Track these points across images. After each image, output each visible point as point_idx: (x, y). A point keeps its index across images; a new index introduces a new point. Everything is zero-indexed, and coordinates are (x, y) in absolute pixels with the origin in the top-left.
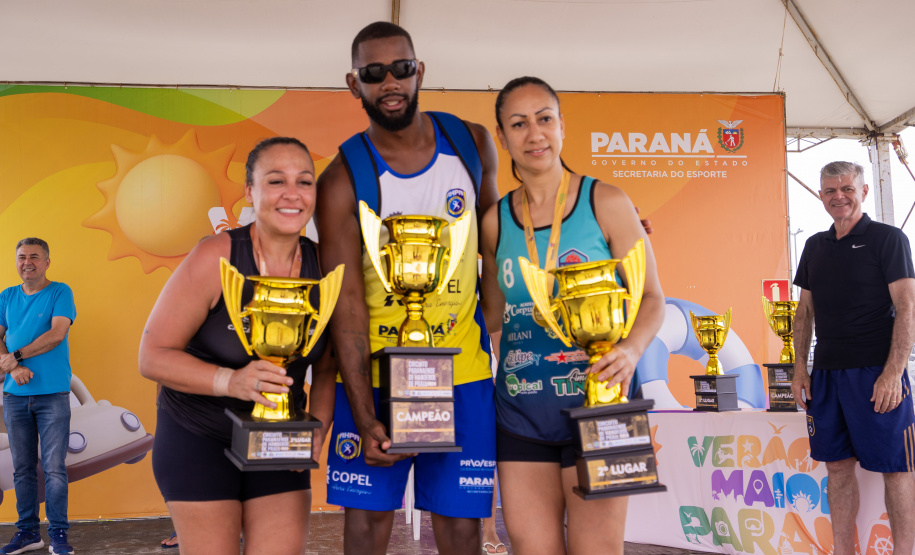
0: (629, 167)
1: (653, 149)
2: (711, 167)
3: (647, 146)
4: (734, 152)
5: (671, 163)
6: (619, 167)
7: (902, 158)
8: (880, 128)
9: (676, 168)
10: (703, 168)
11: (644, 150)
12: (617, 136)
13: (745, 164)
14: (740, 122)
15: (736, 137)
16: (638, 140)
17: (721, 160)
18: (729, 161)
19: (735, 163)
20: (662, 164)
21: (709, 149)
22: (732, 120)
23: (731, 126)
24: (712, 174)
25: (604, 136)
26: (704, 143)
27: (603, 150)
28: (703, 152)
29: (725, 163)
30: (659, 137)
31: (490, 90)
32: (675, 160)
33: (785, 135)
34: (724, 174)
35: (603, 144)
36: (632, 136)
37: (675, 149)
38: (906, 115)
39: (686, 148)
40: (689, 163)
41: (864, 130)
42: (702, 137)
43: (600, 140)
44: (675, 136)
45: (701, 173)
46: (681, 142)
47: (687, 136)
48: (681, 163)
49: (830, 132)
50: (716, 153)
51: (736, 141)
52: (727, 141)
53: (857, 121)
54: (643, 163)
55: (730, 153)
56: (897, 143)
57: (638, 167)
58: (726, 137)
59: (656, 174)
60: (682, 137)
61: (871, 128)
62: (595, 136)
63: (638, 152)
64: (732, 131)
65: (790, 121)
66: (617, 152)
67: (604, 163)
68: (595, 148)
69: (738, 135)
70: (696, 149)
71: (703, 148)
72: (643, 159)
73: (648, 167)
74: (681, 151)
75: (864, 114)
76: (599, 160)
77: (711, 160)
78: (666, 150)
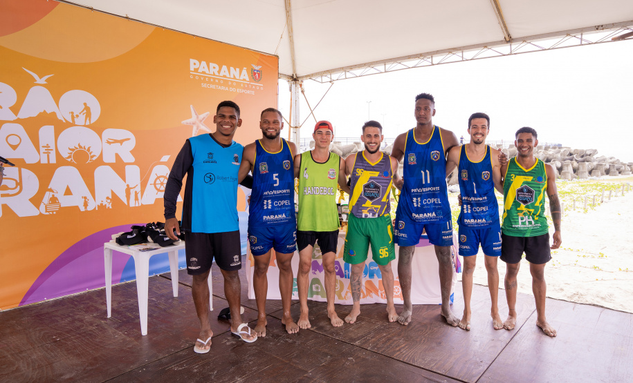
0: (209, 82)
1: (222, 74)
2: (248, 89)
3: (219, 72)
4: (258, 82)
5: (230, 83)
6: (204, 81)
7: (303, 92)
8: (298, 77)
9: (232, 86)
10: (244, 88)
11: (217, 74)
12: (204, 63)
13: (262, 89)
14: (260, 67)
15: (259, 74)
16: (214, 68)
17: (252, 85)
18: (256, 86)
19: (258, 88)
20: (226, 83)
21: (248, 79)
22: (258, 65)
23: (257, 68)
24: (248, 92)
25: (197, 62)
26: (245, 75)
27: (196, 70)
28: (244, 80)
29: (254, 87)
30: (224, 68)
31: (127, 18)
32: (232, 82)
33: (278, 77)
34: (253, 93)
35: (197, 67)
36: (212, 65)
37: (232, 76)
38: (312, 75)
39: (237, 77)
40: (238, 85)
41: (292, 77)
42: (244, 71)
43: (195, 64)
44: (232, 68)
45: (244, 91)
46: (234, 72)
47: (238, 70)
48: (235, 84)
50: (250, 81)
51: (259, 76)
52: (256, 75)
53: (290, 73)
54: (217, 81)
55: (256, 82)
56: (301, 85)
57: (214, 83)
58: (255, 74)
59: (223, 88)
60: (235, 70)
61: (295, 77)
62: (192, 61)
63: (214, 74)
64: (257, 71)
66: (204, 72)
67: (197, 78)
68: (192, 69)
70: (241, 78)
71: (244, 77)
72: (217, 79)
73: (219, 84)
74: (235, 78)
75: (294, 71)
76: (194, 76)
77: (247, 84)
78: (228, 76)
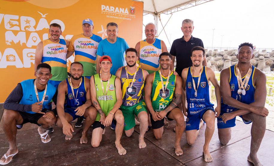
0: (110, 15)
1: (116, 11)
2: (128, 18)
3: (114, 10)
4: (133, 15)
6: (108, 15)
7: (160, 20)
8: (157, 13)
9: (120, 16)
10: (126, 17)
11: (113, 11)
12: (108, 7)
13: (135, 17)
14: (134, 7)
15: (133, 11)
16: (112, 8)
17: (130, 16)
18: (132, 16)
19: (133, 17)
20: (117, 15)
21: (128, 13)
22: (133, 7)
23: (132, 8)
24: (128, 19)
25: (104, 6)
26: (127, 11)
27: (104, 10)
28: (126, 14)
29: (131, 17)
30: (117, 8)
33: (143, 13)
34: (130, 19)
35: (104, 8)
36: (111, 7)
37: (120, 12)
39: (123, 12)
40: (123, 16)
41: (155, 13)
42: (126, 10)
43: (104, 7)
44: (121, 9)
45: (126, 19)
46: (122, 10)
47: (123, 9)
48: (122, 16)
49: (148, 13)
50: (129, 14)
51: (133, 12)
52: (132, 11)
53: (153, 11)
54: (113, 14)
56: (159, 17)
57: (112, 15)
58: (131, 11)
59: (116, 17)
60: (122, 9)
61: (156, 13)
62: (102, 6)
63: (112, 11)
64: (133, 9)
65: (144, 9)
66: (108, 11)
67: (104, 13)
68: (102, 9)
69: (134, 10)
70: (125, 13)
71: (126, 13)
72: (113, 13)
73: (114, 16)
74: (122, 13)
75: (155, 10)
76: (103, 12)
77: (128, 16)
78: (119, 12)
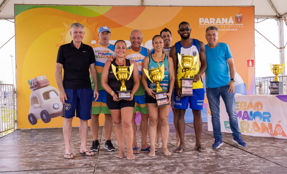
1: (217, 23)
2: (233, 28)
3: (215, 22)
4: (240, 23)
5: (222, 27)
8: (281, 16)
9: (223, 28)
10: (231, 28)
11: (214, 23)
12: (207, 19)
13: (243, 27)
14: (241, 14)
15: (240, 19)
16: (212, 20)
17: (236, 26)
18: (238, 26)
19: (240, 27)
21: (233, 23)
22: (239, 14)
23: (239, 16)
24: (233, 30)
25: (203, 19)
26: (231, 21)
27: (202, 23)
28: (231, 24)
29: (237, 27)
30: (218, 19)
31: (170, 6)
32: (223, 26)
33: (254, 18)
34: (237, 30)
35: (202, 21)
36: (211, 19)
37: (223, 23)
39: (226, 23)
40: (227, 27)
41: (276, 16)
42: (231, 19)
43: (202, 20)
44: (223, 19)
45: (230, 30)
46: (225, 21)
47: (227, 19)
48: (225, 27)
49: (267, 17)
50: (234, 24)
51: (240, 20)
53: (275, 14)
55: (238, 23)
56: (286, 20)
58: (238, 19)
60: (225, 19)
61: (278, 16)
62: (200, 19)
63: (212, 23)
64: (239, 17)
65: (256, 14)
66: (207, 24)
67: (203, 27)
68: (200, 23)
69: (241, 18)
70: (229, 23)
71: (231, 22)
74: (225, 23)
75: (277, 12)
76: (201, 26)
77: (233, 26)
78: (220, 23)
